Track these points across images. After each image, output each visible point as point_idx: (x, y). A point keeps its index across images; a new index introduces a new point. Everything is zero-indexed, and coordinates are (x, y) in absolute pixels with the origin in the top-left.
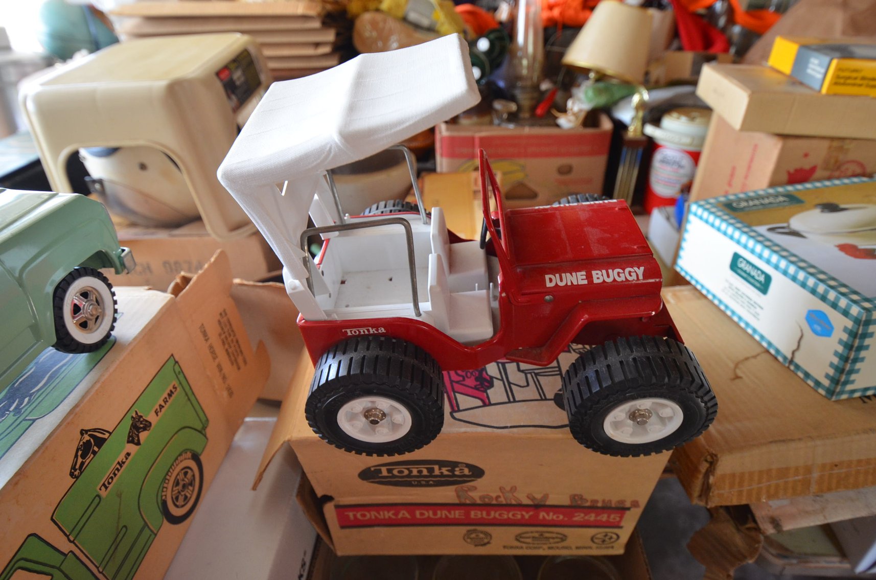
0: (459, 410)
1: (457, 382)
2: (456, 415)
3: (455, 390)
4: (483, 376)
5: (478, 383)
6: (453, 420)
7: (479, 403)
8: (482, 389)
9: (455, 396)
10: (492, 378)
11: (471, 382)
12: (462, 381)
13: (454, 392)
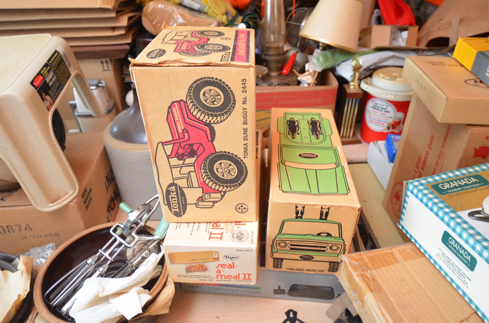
0: (163, 146)
1: (180, 145)
2: (160, 144)
3: (175, 144)
4: (185, 157)
5: (180, 154)
6: (157, 143)
7: (169, 154)
8: (177, 156)
9: (172, 144)
10: (184, 160)
11: (181, 151)
12: (181, 147)
13: (174, 144)
